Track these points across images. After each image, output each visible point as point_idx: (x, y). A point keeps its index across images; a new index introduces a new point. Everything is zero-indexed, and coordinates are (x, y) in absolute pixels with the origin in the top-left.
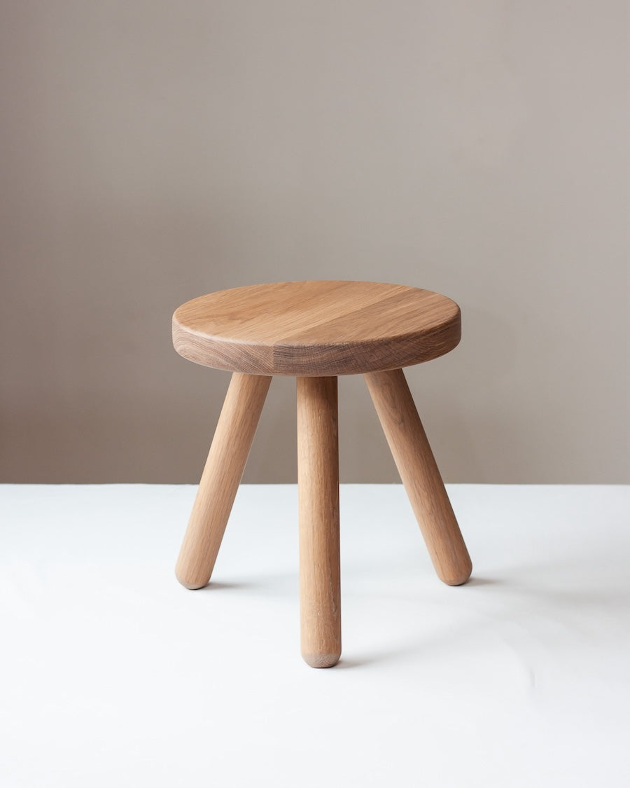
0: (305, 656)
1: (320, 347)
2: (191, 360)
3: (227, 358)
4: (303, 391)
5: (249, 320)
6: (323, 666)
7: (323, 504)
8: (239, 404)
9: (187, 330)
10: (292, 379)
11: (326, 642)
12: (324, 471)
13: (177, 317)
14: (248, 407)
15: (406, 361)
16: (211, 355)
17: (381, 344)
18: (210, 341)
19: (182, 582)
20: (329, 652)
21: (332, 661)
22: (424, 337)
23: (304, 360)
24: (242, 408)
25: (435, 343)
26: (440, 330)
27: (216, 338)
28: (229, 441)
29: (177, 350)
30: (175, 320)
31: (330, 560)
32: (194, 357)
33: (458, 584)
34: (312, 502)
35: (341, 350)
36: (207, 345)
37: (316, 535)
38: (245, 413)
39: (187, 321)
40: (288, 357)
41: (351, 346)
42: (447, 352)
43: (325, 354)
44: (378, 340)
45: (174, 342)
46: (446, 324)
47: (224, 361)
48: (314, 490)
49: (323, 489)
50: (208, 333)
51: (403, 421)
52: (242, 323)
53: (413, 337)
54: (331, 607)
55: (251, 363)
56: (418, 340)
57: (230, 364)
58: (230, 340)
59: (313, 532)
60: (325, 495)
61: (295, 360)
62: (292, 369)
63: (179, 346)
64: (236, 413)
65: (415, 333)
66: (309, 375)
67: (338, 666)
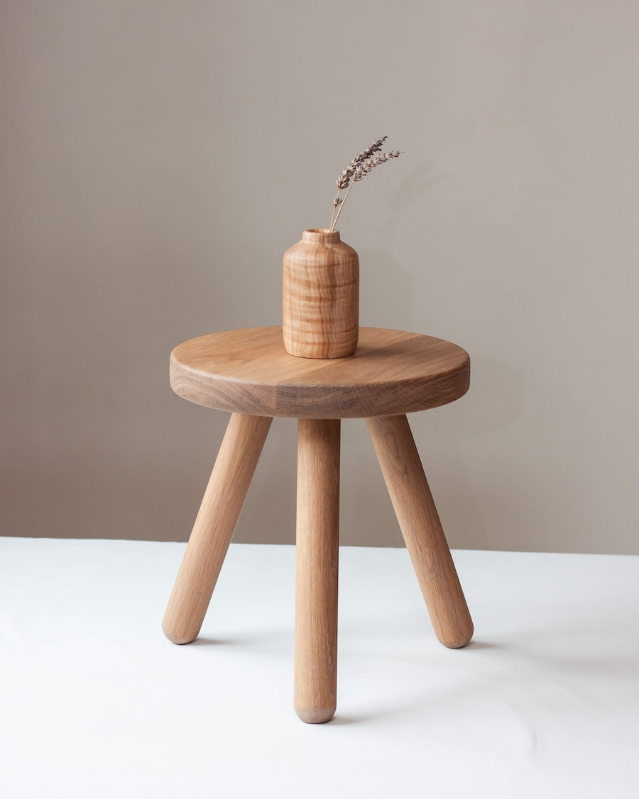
0: (298, 710)
1: (324, 388)
2: (189, 400)
3: (227, 398)
4: (305, 435)
5: (250, 360)
6: (317, 721)
7: (322, 552)
8: (236, 449)
9: (187, 368)
10: (294, 421)
11: (321, 696)
12: (325, 519)
13: (176, 355)
14: (245, 453)
15: (413, 406)
16: (211, 394)
17: (387, 387)
18: (210, 380)
19: (169, 637)
20: (324, 706)
21: (326, 716)
22: (432, 382)
23: (308, 401)
24: (239, 454)
25: (442, 389)
26: (448, 377)
27: (216, 377)
28: (224, 488)
29: (175, 389)
30: (173, 358)
31: (327, 610)
32: (193, 397)
33: (458, 646)
34: (311, 550)
35: (346, 393)
36: (207, 383)
37: (314, 584)
38: (242, 459)
39: (185, 360)
40: (290, 398)
41: (357, 388)
42: (455, 399)
43: (329, 397)
44: (384, 384)
45: (171, 380)
46: (455, 370)
47: (223, 400)
48: (313, 538)
49: (322, 537)
50: (209, 371)
51: (406, 472)
52: (242, 363)
53: (422, 381)
54: (327, 661)
55: (252, 403)
56: (426, 385)
57: (230, 404)
58: (232, 379)
59: (311, 581)
60: (325, 542)
61: (299, 401)
62: (294, 411)
63: (177, 385)
64: (232, 459)
65: (423, 378)
66: (312, 417)
67: (331, 722)
